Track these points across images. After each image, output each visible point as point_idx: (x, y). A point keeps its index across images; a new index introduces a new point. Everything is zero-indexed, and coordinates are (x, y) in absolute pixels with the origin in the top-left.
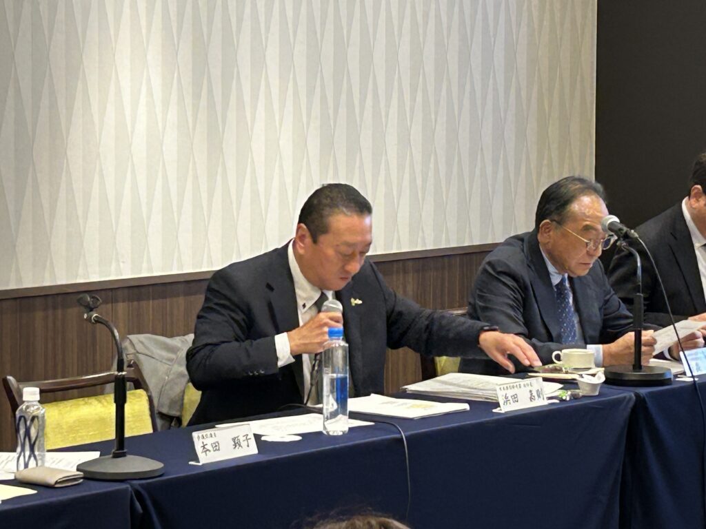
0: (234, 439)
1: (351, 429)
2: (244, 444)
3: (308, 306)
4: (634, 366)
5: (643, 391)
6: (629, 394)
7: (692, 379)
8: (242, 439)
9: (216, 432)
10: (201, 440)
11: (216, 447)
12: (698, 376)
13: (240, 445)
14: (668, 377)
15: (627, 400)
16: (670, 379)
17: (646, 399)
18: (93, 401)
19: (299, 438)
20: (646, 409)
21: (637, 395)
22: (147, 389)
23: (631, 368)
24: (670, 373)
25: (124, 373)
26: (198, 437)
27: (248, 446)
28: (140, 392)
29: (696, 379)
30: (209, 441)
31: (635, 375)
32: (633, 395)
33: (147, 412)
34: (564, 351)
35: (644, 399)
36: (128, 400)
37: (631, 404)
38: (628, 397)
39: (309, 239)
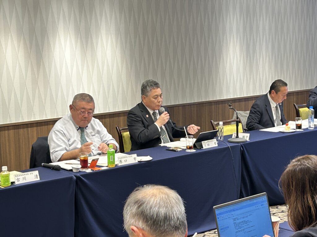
0: (243, 136)
3: (274, 107)
18: (230, 126)
22: (241, 123)
25: (238, 120)
28: (240, 123)
33: (242, 128)
36: (239, 125)
39: (275, 93)
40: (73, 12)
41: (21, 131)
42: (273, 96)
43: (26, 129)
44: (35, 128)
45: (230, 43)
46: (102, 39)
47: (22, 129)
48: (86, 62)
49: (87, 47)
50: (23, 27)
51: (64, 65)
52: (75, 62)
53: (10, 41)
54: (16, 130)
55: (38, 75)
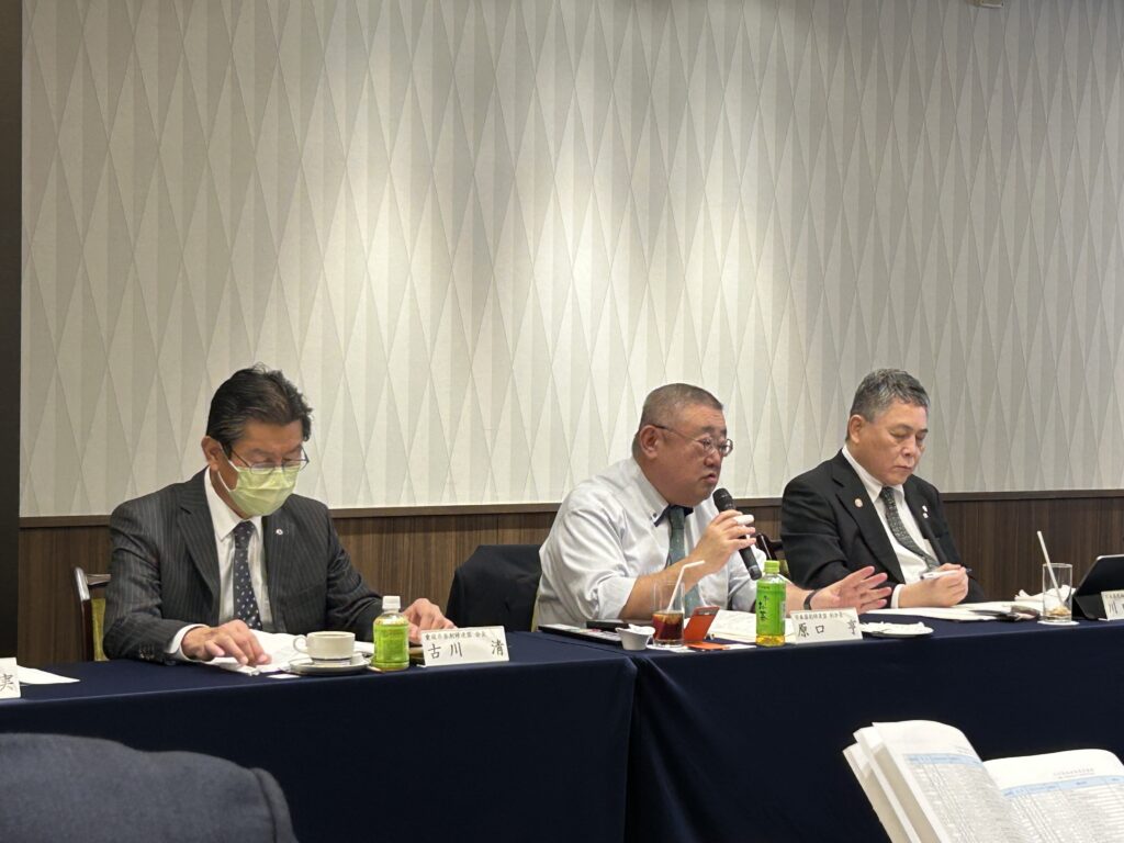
40: (610, 116)
41: (405, 541)
43: (421, 535)
44: (453, 533)
46: (708, 225)
47: (406, 535)
48: (645, 305)
49: (652, 249)
50: (434, 159)
51: (569, 309)
52: (608, 300)
53: (385, 205)
54: (384, 536)
55: (476, 340)
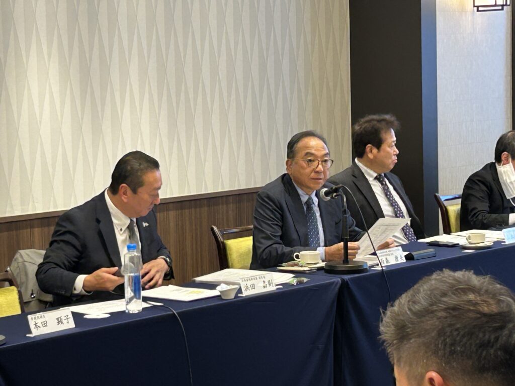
0: (58, 319)
1: (144, 309)
2: (65, 322)
3: (123, 230)
4: (344, 261)
5: (346, 277)
6: (337, 279)
7: (381, 269)
8: (63, 318)
9: (45, 315)
10: (34, 320)
11: (45, 324)
12: (385, 267)
13: (62, 323)
14: (365, 267)
15: (335, 284)
16: (367, 268)
17: (349, 282)
19: (109, 315)
20: (349, 288)
21: (343, 280)
22: (17, 287)
23: (342, 262)
24: (367, 265)
26: (32, 319)
27: (68, 323)
28: (13, 287)
29: (384, 268)
30: (39, 321)
31: (343, 267)
32: (340, 280)
34: (301, 253)
35: (347, 281)
37: (338, 286)
38: (336, 281)
39: (129, 192)
42: (125, 200)
45: (28, 57)
